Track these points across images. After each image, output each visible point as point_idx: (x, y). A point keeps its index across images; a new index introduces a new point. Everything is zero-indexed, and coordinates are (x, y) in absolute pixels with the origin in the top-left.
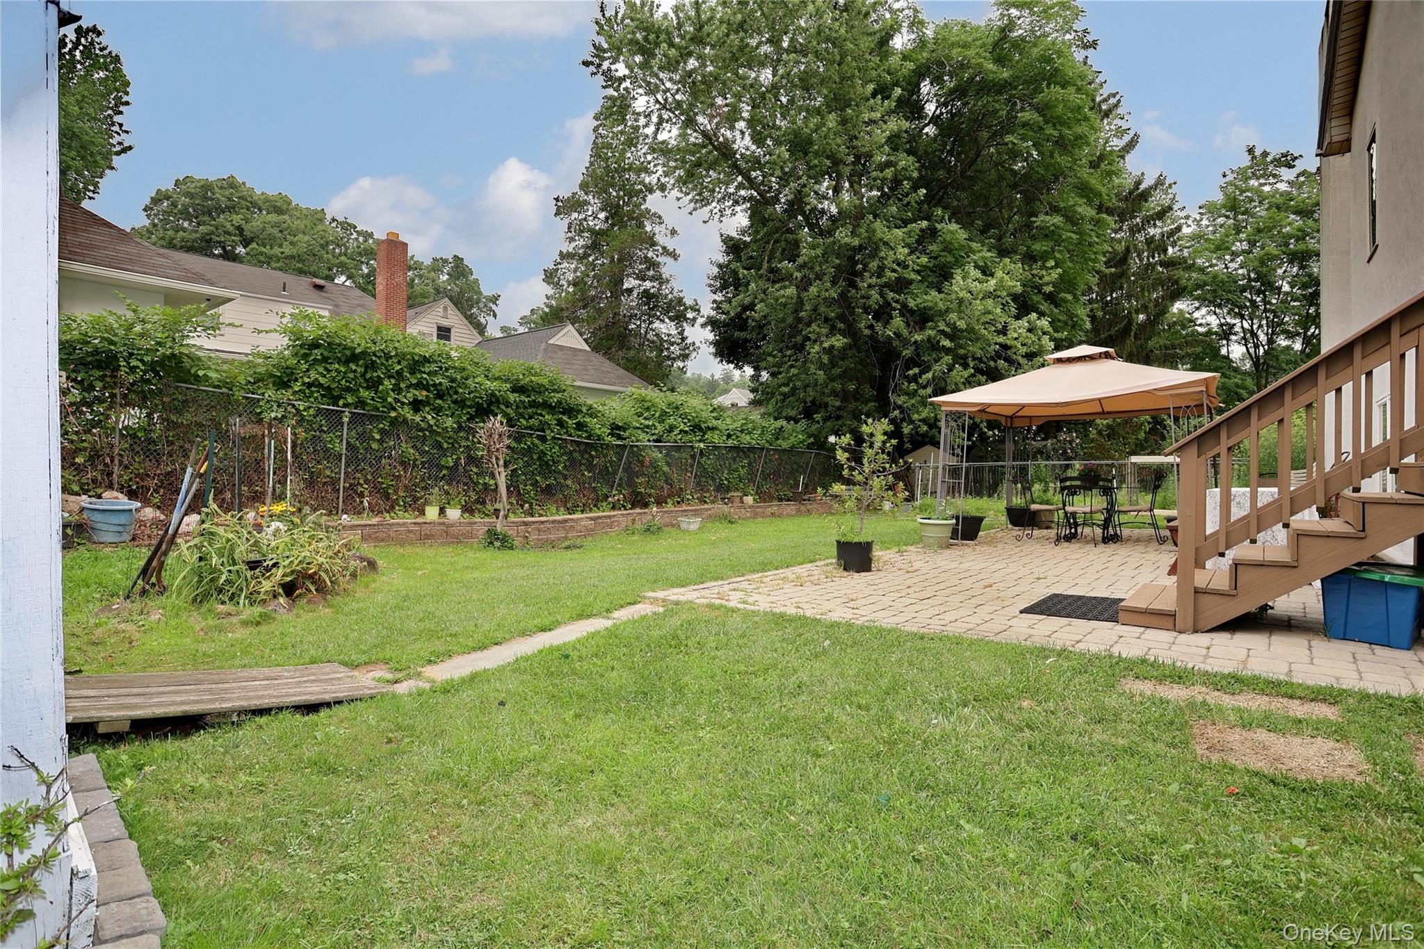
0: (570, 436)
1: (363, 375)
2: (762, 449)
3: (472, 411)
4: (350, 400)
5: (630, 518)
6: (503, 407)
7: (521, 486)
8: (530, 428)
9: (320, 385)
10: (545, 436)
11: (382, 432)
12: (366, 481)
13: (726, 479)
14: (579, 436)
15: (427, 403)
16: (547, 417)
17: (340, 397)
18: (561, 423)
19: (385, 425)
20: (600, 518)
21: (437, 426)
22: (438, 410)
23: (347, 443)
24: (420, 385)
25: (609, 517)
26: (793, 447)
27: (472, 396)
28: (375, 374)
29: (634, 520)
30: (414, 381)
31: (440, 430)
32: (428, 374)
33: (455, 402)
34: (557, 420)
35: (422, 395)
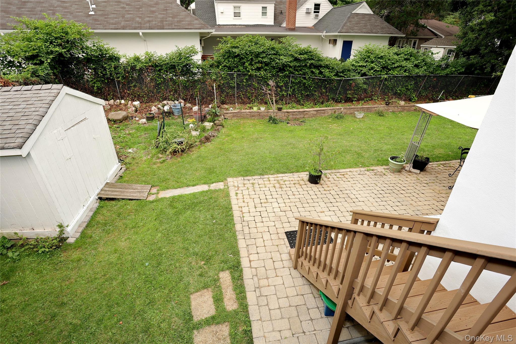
0: (316, 77)
1: (240, 61)
2: (425, 76)
3: (278, 70)
4: (236, 70)
5: (333, 111)
6: (288, 68)
7: (296, 95)
8: (300, 74)
9: (227, 66)
10: (305, 77)
11: (246, 79)
12: (243, 95)
13: (400, 90)
14: (320, 77)
15: (262, 67)
16: (307, 70)
17: (233, 69)
18: (312, 72)
19: (247, 77)
20: (319, 110)
21: (265, 76)
22: (266, 70)
23: (237, 83)
24: (259, 62)
25: (324, 110)
26: (447, 74)
27: (277, 65)
28: (243, 61)
29: (335, 111)
30: (257, 61)
31: (266, 77)
32: (262, 58)
33: (272, 67)
34: (311, 71)
35: (260, 65)
